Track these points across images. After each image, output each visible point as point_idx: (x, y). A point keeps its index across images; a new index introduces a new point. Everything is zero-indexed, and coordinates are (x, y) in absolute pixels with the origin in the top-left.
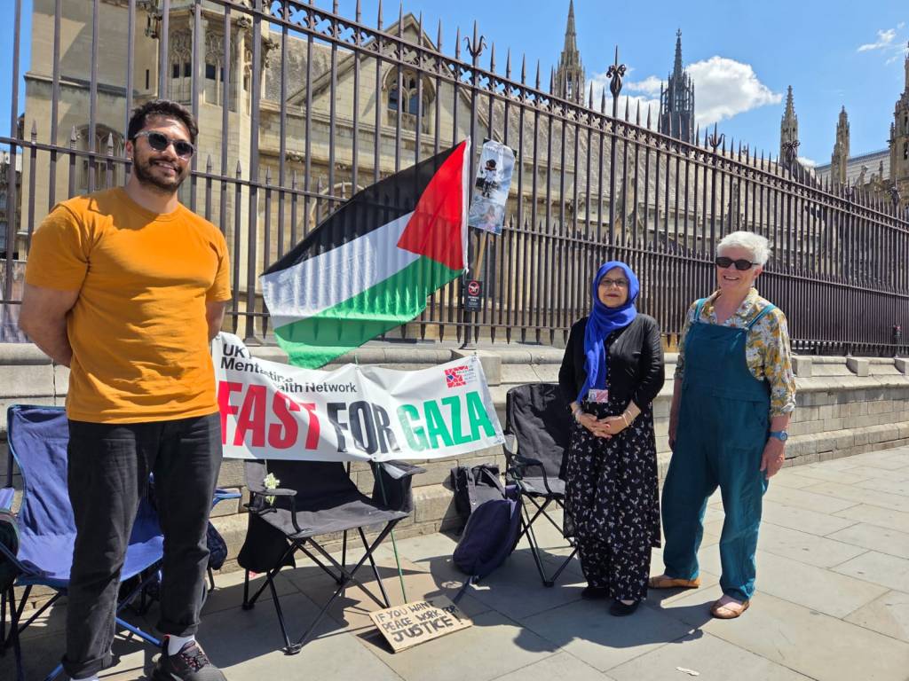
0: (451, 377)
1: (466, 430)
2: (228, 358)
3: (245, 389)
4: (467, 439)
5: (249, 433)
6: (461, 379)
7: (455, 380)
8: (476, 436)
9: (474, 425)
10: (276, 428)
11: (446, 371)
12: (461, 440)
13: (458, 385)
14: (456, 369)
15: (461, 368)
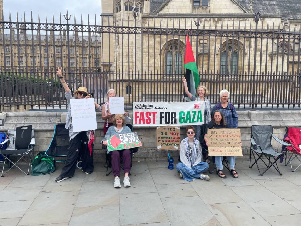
0: (196, 106)
1: (195, 120)
2: (136, 107)
3: (140, 112)
4: (195, 122)
5: (142, 121)
6: (198, 107)
7: (197, 107)
8: (197, 121)
9: (198, 118)
10: (147, 120)
11: (195, 104)
12: (193, 121)
13: (197, 108)
14: (197, 104)
15: (199, 104)
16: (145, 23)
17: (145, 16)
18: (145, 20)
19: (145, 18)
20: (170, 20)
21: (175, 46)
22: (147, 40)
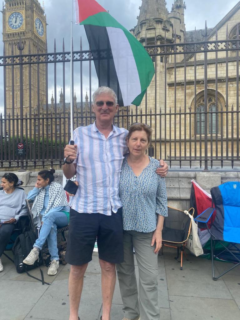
16: (171, 74)
17: (171, 66)
18: (171, 71)
19: (171, 69)
20: (201, 67)
21: (209, 98)
22: (174, 93)
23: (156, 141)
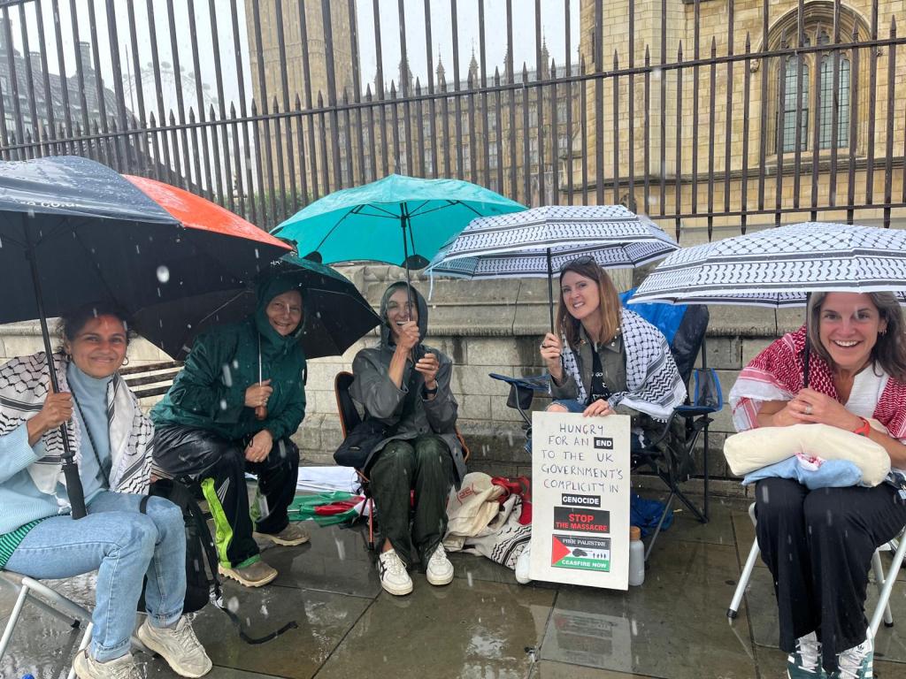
23: (631, 183)
